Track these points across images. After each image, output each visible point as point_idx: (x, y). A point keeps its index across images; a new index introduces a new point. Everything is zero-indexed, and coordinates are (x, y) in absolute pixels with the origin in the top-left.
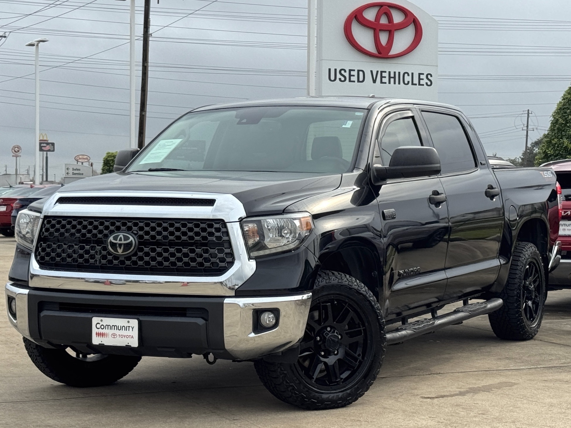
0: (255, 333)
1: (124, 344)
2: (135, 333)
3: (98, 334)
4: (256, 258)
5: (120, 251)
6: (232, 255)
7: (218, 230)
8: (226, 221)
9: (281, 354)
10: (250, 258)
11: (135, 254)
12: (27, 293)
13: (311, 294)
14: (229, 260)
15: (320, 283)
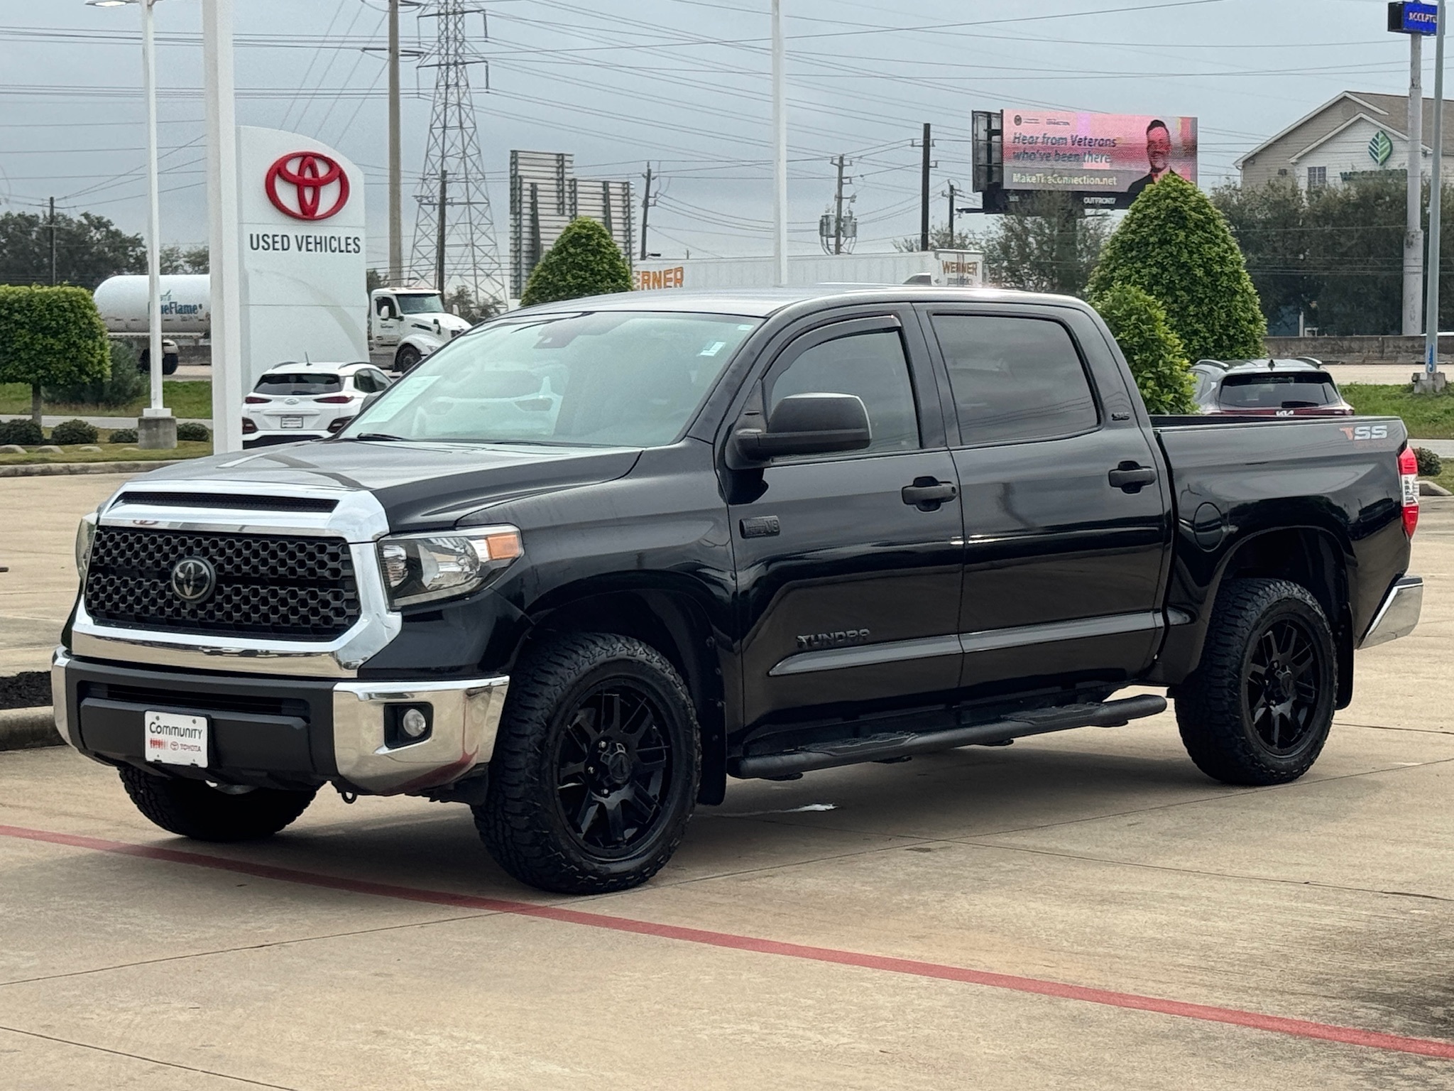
0: (390, 748)
1: (187, 762)
2: (202, 741)
3: (154, 743)
4: (403, 610)
5: (188, 591)
6: (355, 603)
7: (334, 557)
8: (349, 541)
9: (452, 788)
10: (392, 609)
11: (211, 599)
12: (64, 665)
13: (507, 678)
14: (350, 612)
15: (597, 658)
